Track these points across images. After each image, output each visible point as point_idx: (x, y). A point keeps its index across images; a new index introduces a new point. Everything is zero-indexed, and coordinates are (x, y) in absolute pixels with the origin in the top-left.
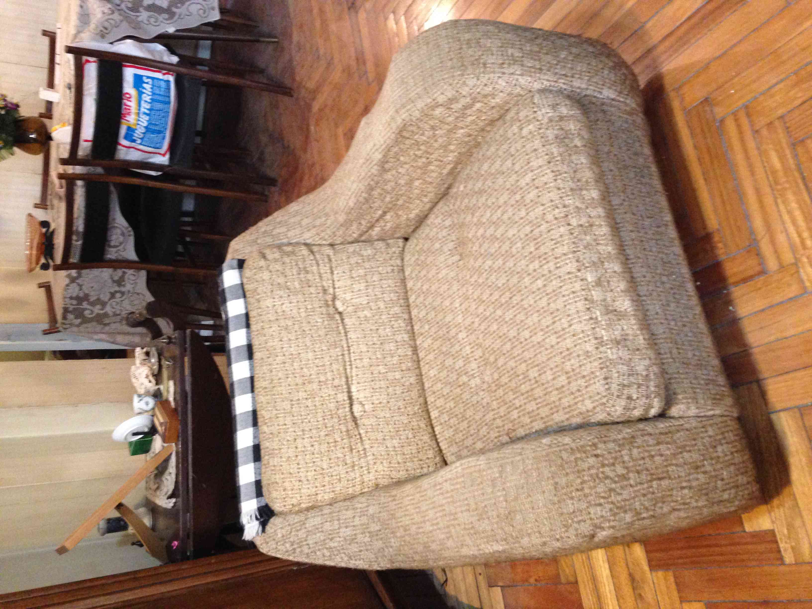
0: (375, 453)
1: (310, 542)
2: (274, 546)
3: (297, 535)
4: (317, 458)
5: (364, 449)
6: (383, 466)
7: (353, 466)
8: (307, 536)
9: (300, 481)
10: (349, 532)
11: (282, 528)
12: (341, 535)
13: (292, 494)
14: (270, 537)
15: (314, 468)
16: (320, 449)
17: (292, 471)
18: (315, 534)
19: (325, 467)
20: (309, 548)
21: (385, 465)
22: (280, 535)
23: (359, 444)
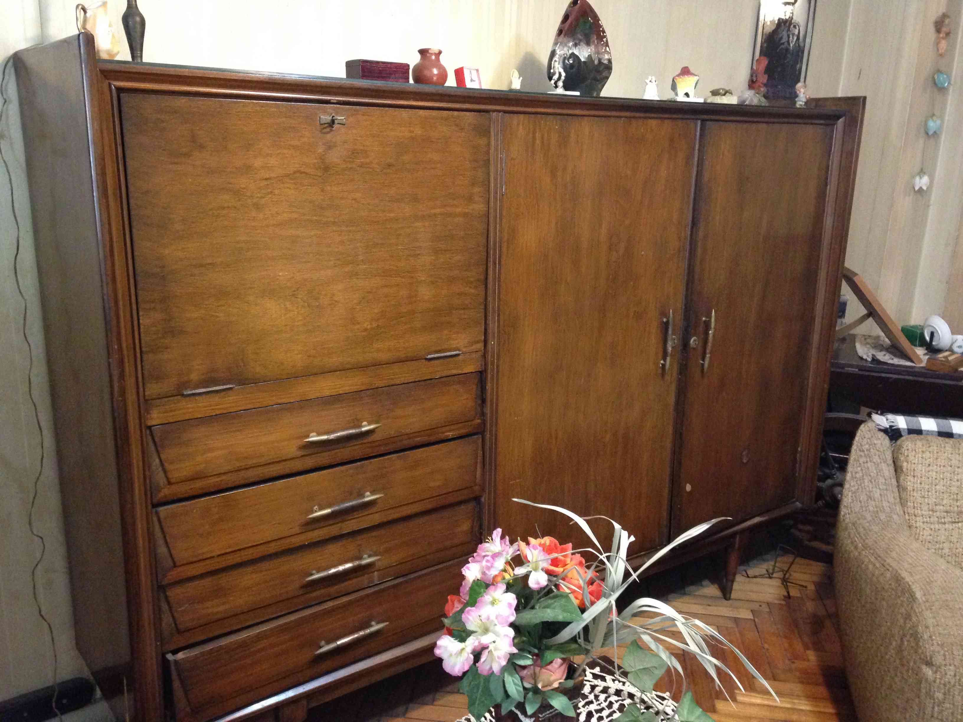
0: (940, 531)
1: (869, 464)
2: (866, 436)
3: (875, 455)
4: (946, 483)
5: (945, 523)
6: (927, 536)
7: (933, 511)
8: (874, 463)
9: (929, 465)
10: (877, 495)
11: (881, 444)
12: (874, 489)
13: (919, 457)
14: (874, 434)
15: (938, 478)
16: (954, 486)
17: (939, 460)
18: (876, 469)
19: (938, 487)
20: (864, 463)
21: (929, 537)
22: (875, 442)
23: (950, 520)
